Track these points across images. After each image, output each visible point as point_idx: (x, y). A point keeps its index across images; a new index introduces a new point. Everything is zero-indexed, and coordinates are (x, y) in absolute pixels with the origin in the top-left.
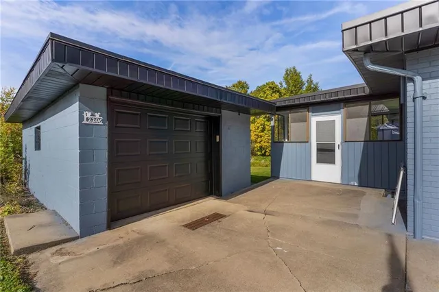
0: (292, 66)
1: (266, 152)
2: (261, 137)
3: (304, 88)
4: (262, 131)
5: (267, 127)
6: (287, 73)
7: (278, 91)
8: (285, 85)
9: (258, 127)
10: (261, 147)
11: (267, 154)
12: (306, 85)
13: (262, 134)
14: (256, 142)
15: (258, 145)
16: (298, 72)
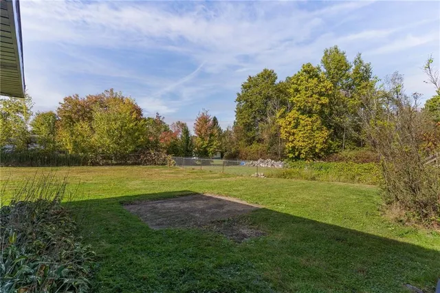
0: (333, 46)
1: (300, 154)
2: (294, 134)
3: (351, 71)
4: (296, 127)
5: (302, 122)
6: (326, 55)
7: (317, 76)
8: (323, 70)
9: (290, 123)
10: (294, 148)
11: (302, 156)
12: (354, 67)
13: (295, 130)
14: (287, 140)
15: (291, 145)
16: (341, 52)
